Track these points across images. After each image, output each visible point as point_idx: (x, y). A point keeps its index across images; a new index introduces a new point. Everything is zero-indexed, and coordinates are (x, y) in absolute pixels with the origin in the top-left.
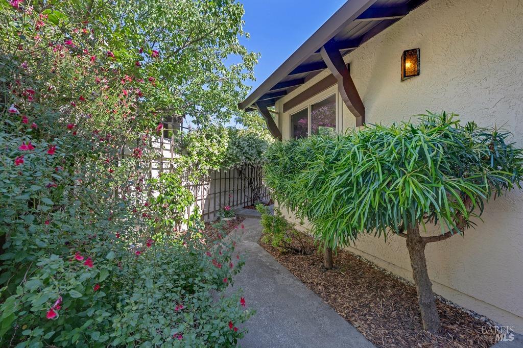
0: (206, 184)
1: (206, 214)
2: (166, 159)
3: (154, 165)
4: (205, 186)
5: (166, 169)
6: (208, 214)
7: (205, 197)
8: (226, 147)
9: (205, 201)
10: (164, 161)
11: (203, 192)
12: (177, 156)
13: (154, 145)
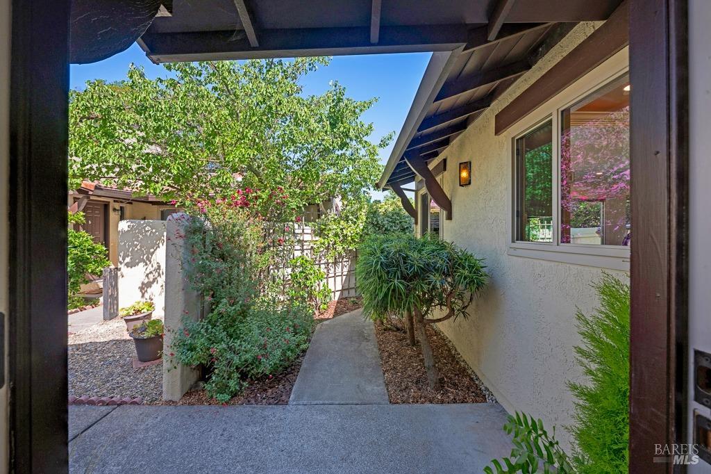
0: (346, 261)
1: (346, 289)
2: (306, 241)
3: (298, 247)
4: (345, 263)
5: (307, 249)
6: (348, 289)
7: (345, 273)
8: (362, 228)
9: (344, 277)
10: (305, 244)
11: (343, 269)
12: (317, 238)
13: (297, 231)
